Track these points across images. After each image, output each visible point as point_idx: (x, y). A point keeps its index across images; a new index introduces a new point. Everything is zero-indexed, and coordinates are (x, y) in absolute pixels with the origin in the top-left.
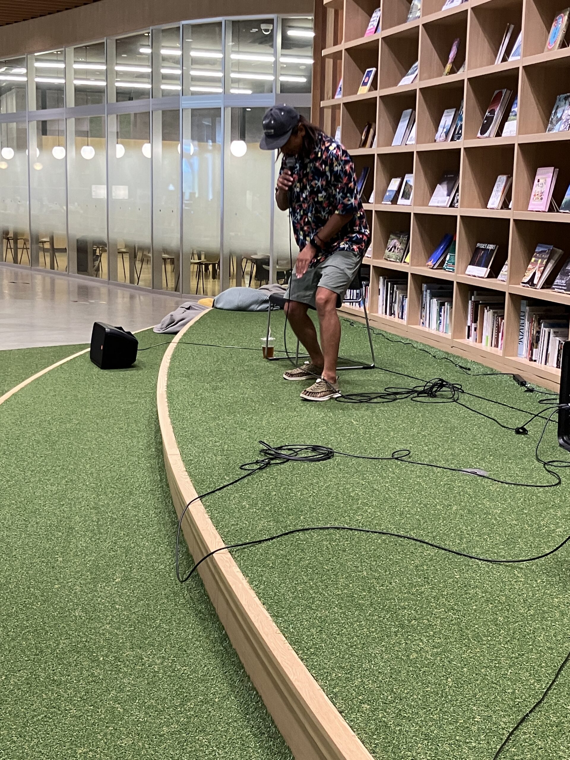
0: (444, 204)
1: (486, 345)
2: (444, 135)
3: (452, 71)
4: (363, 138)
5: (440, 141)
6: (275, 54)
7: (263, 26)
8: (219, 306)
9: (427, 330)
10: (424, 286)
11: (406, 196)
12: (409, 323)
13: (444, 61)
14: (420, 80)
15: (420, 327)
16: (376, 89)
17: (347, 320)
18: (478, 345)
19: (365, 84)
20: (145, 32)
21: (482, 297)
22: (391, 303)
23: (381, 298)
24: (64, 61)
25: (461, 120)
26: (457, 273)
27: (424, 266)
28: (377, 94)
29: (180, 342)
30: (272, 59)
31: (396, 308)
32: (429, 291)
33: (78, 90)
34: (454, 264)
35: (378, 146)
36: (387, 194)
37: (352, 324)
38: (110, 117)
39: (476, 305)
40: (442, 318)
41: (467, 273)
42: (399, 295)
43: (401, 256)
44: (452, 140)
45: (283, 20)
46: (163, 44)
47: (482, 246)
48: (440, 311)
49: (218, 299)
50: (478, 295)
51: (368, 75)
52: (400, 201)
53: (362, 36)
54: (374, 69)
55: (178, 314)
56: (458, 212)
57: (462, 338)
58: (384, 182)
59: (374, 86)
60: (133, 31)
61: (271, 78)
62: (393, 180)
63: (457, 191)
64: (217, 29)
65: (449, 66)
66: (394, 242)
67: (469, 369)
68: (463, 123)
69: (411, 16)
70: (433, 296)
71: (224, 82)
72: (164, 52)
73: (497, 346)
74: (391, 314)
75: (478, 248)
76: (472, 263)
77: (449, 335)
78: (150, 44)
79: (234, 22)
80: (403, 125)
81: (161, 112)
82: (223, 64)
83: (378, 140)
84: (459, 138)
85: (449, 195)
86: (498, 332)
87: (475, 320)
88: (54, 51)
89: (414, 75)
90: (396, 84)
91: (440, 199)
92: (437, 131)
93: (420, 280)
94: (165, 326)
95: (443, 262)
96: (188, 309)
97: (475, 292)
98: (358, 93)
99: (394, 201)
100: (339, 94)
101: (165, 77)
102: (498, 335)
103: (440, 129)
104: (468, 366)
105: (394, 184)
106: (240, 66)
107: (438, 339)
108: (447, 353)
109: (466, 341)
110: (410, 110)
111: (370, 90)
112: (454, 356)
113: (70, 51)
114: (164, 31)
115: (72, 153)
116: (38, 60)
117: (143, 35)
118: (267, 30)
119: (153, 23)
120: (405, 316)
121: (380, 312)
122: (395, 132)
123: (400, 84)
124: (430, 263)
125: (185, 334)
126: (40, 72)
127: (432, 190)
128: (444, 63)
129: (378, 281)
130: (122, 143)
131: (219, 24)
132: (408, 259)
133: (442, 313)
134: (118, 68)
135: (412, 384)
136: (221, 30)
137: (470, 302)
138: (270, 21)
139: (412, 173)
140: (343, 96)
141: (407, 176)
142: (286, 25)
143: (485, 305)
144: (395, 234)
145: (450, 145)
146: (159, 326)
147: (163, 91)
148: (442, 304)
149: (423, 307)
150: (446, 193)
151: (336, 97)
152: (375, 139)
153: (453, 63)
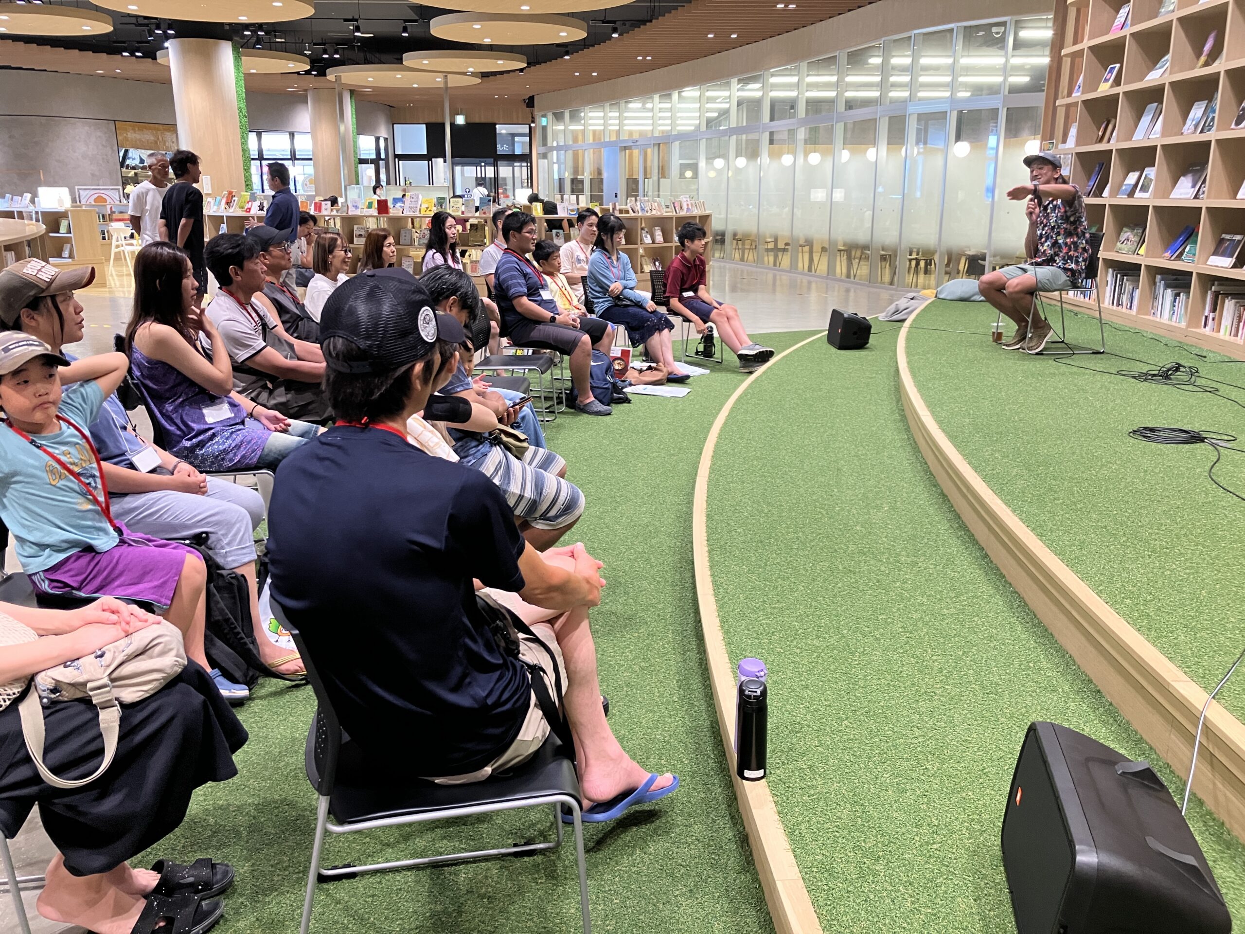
0: (1188, 196)
1: (1224, 334)
2: (1192, 128)
3: (1207, 64)
4: (1100, 133)
5: (1188, 134)
6: (1006, 55)
7: (994, 30)
8: (941, 296)
9: (1158, 320)
10: (1158, 277)
11: (1144, 189)
12: (1138, 312)
13: (1198, 54)
14: (1170, 74)
15: (1151, 318)
16: (1120, 85)
17: (1071, 311)
18: (1215, 334)
19: (1106, 80)
20: (876, 44)
21: (1223, 287)
22: (1120, 294)
23: (1109, 289)
24: (798, 75)
25: (1214, 112)
26: (1198, 263)
27: (1160, 257)
28: (1120, 90)
29: (911, 327)
30: (1002, 61)
31: (1125, 299)
32: (1163, 282)
33: (810, 102)
34: (1194, 255)
35: (1117, 141)
36: (1124, 188)
37: (1076, 314)
38: (838, 124)
39: (1216, 295)
40: (1176, 309)
41: (1208, 263)
42: (1128, 286)
43: (1134, 249)
44: (1201, 132)
45: (1016, 21)
46: (893, 54)
47: (1228, 237)
48: (1175, 301)
49: (941, 290)
50: (1219, 285)
51: (1111, 71)
52: (1138, 194)
53: (1107, 33)
54: (1118, 66)
55: (902, 303)
56: (1204, 203)
57: (1198, 327)
58: (1121, 176)
59: (1117, 82)
60: (866, 42)
61: (1000, 79)
62: (1131, 174)
63: (1204, 182)
64: (948, 35)
65: (1203, 59)
66: (1127, 234)
67: (1205, 357)
68: (1216, 115)
69: (1163, 10)
70: (1167, 286)
71: (952, 86)
72: (895, 61)
73: (1236, 335)
74: (1118, 305)
75: (1223, 239)
76: (1215, 253)
77: (1183, 325)
78: (881, 54)
79: (965, 27)
80: (1146, 119)
81: (887, 118)
82: (952, 69)
83: (1118, 134)
84: (1209, 130)
85: (1194, 186)
86: (1240, 321)
87: (1214, 310)
88: (789, 67)
89: (1162, 70)
90: (1142, 80)
91: (1182, 191)
92: (1184, 123)
93: (1154, 271)
94: (890, 314)
95: (1181, 254)
96: (912, 299)
97: (1216, 283)
98: (1099, 90)
99: (1131, 194)
100: (1078, 91)
101: (894, 85)
102: (1238, 325)
103: (1189, 122)
104: (1204, 354)
105: (1132, 178)
106: (969, 70)
107: (1170, 329)
108: (1180, 342)
109: (1202, 330)
110: (1155, 104)
111: (1112, 87)
112: (1187, 345)
113: (804, 65)
114: (895, 41)
115: (801, 160)
116: (772, 76)
117: (874, 46)
118: (997, 33)
119: (886, 34)
120: (1134, 307)
121: (1107, 303)
122: (1136, 127)
123: (1147, 79)
124: (1168, 254)
125: (914, 320)
126: (775, 87)
127: (1175, 181)
128: (1198, 55)
129: (1107, 272)
130: (849, 150)
131: (952, 30)
132: (1142, 251)
133: (1176, 304)
134: (849, 79)
135: (1145, 369)
136: (952, 37)
137: (1209, 292)
138: (1004, 24)
139: (1154, 166)
140: (1082, 93)
141: (1146, 169)
142: (1018, 25)
143: (1227, 295)
144: (1128, 226)
145: (1199, 138)
146: (884, 314)
147: (891, 98)
148: (1178, 295)
149: (1155, 298)
150: (1190, 185)
151: (1074, 95)
152: (1114, 134)
153: (1209, 55)
